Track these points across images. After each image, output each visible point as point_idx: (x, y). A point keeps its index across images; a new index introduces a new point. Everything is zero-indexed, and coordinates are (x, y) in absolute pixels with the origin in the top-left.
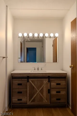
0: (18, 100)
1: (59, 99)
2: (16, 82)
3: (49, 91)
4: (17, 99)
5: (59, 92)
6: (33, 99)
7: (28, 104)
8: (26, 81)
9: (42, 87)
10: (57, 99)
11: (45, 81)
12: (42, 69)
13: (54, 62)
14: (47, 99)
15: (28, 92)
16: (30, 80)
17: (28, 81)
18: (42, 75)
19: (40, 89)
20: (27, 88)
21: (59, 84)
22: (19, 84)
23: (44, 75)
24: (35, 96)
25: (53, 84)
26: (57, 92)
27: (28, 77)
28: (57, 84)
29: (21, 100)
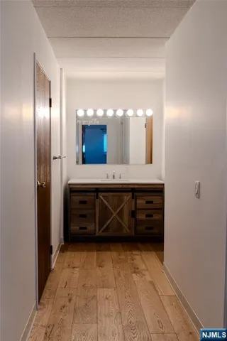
0: (81, 228)
1: (151, 228)
2: (77, 198)
3: (133, 214)
4: (78, 228)
5: (151, 216)
6: (105, 226)
7: (97, 234)
8: (93, 197)
9: (121, 207)
10: (147, 228)
11: (127, 197)
12: (120, 178)
13: (147, 163)
14: (129, 228)
15: (97, 215)
16: (101, 196)
17: (97, 197)
18: (121, 186)
19: (118, 211)
20: (95, 209)
21: (152, 202)
22: (82, 202)
23: (125, 186)
24: (108, 222)
25: (141, 202)
26: (147, 216)
27: (97, 190)
28: (147, 202)
29: (85, 228)
